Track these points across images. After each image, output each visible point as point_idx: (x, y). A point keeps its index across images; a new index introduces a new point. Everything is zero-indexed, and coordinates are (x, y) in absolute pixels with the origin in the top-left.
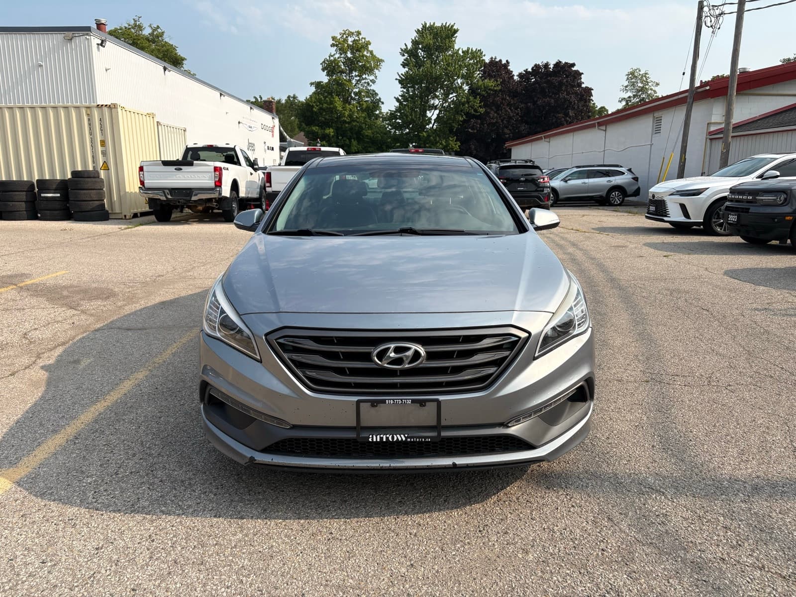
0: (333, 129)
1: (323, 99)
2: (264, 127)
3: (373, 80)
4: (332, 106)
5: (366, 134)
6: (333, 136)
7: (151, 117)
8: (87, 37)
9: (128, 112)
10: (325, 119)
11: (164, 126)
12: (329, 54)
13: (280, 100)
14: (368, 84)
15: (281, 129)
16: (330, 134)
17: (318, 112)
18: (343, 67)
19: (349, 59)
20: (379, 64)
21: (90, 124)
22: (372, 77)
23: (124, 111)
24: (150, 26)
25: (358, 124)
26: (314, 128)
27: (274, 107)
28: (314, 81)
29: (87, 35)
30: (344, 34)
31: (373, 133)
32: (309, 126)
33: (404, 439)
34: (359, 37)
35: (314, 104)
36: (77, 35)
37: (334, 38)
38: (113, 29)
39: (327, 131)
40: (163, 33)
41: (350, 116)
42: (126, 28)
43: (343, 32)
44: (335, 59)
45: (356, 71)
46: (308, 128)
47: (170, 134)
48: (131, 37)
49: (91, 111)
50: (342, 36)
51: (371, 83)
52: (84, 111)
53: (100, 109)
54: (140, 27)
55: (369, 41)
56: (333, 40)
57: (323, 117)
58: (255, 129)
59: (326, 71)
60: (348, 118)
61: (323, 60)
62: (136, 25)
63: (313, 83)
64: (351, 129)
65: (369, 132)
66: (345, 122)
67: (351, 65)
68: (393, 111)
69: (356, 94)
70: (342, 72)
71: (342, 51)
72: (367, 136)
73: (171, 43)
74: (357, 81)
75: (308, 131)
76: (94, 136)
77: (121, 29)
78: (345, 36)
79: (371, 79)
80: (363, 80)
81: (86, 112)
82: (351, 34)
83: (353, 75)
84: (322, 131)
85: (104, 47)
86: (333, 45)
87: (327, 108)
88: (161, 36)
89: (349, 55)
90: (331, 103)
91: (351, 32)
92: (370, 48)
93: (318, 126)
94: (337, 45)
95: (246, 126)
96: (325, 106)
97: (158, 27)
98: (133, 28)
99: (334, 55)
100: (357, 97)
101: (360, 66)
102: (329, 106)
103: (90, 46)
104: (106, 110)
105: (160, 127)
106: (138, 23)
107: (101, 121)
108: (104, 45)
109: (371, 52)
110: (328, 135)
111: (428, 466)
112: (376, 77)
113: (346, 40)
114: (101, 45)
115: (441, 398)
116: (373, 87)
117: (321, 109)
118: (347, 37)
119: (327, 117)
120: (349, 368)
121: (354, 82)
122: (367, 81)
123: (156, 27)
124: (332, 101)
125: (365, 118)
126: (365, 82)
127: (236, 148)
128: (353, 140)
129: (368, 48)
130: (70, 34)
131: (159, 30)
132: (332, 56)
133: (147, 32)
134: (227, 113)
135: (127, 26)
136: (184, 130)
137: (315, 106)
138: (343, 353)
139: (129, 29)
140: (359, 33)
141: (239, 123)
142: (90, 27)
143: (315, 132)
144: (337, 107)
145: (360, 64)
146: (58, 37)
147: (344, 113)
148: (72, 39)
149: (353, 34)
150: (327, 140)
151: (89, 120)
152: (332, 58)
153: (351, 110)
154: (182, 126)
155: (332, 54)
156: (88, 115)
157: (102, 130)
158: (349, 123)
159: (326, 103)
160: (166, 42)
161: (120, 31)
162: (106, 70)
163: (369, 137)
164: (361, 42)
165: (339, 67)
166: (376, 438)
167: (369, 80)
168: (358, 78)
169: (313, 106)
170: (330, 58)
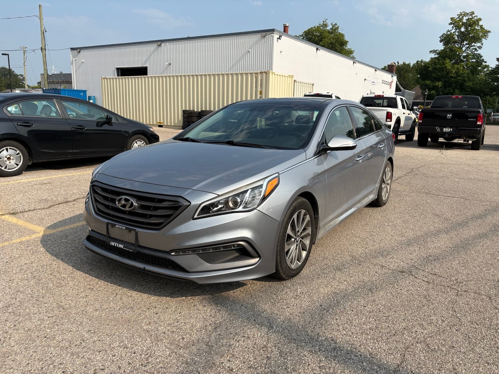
0: (442, 82)
1: (437, 62)
2: (384, 82)
3: (480, 46)
4: (443, 66)
5: (468, 85)
6: (441, 87)
7: (291, 78)
8: (272, 35)
9: (276, 75)
10: (437, 75)
11: (299, 82)
12: (447, 30)
13: (409, 64)
14: (476, 50)
15: (398, 83)
16: (438, 86)
17: (432, 71)
18: (456, 38)
19: (463, 32)
20: (486, 34)
21: (256, 83)
22: (479, 45)
23: (273, 74)
24: (332, 24)
25: (462, 78)
26: (427, 82)
27: (395, 69)
28: (433, 50)
29: (273, 33)
30: (461, 15)
31: (473, 84)
32: (424, 81)
33: (122, 247)
34: (472, 16)
35: (430, 66)
36: (267, 34)
37: (452, 19)
38: (310, 28)
39: (437, 84)
40: (338, 27)
41: (456, 73)
42: (318, 26)
43: (460, 14)
44: (451, 34)
45: (466, 41)
46: (423, 82)
47: (302, 87)
48: (320, 32)
49: (257, 76)
50: (459, 17)
51: (478, 49)
52: (254, 75)
53: (261, 74)
54: (326, 25)
55: (480, 18)
56: (451, 20)
57: (436, 74)
58: (377, 83)
59: (442, 42)
60: (455, 74)
61: (442, 34)
62: (324, 24)
63: (432, 51)
64: (456, 82)
65: (470, 84)
66: (452, 77)
67: (463, 37)
68: (493, 68)
69: (464, 57)
70: (455, 42)
71: (458, 27)
72: (468, 86)
73: (342, 33)
74: (467, 48)
75: (423, 85)
76: (257, 89)
77: (315, 27)
78: (461, 17)
79: (478, 46)
80: (472, 47)
81: (255, 76)
82: (466, 14)
83: (464, 43)
84: (433, 84)
85: (280, 39)
86: (450, 24)
87: (440, 68)
88: (337, 30)
89: (463, 29)
90: (443, 64)
91: (466, 13)
92: (481, 23)
93: (431, 81)
94: (453, 24)
95: (370, 82)
96: (438, 66)
97: (336, 24)
98: (321, 26)
99: (451, 30)
100: (465, 59)
101: (471, 37)
102: (441, 67)
103: (273, 39)
104: (264, 74)
105: (295, 83)
106: (325, 23)
107: (261, 80)
108: (280, 38)
109: (481, 26)
110: (437, 87)
111: (133, 265)
112: (482, 44)
113: (461, 20)
114: (279, 38)
115: (138, 229)
116: (480, 51)
117: (435, 68)
118: (462, 17)
119: (439, 74)
120: (111, 206)
121: (464, 49)
122: (474, 47)
123: (334, 24)
124: (444, 63)
125: (468, 74)
126: (473, 49)
127: (332, 95)
128: (456, 90)
129: (479, 23)
130: (264, 34)
131: (336, 26)
132: (449, 31)
133: (329, 28)
134: (356, 74)
135: (318, 25)
136: (312, 85)
137: (431, 67)
138: (111, 198)
139: (320, 27)
140: (473, 13)
141: (365, 80)
142: (274, 29)
143: (428, 84)
144: (447, 66)
145: (471, 35)
146: (259, 36)
147: (453, 71)
148: (265, 36)
149: (468, 14)
150: (436, 90)
151: (256, 80)
152: (449, 33)
153: (458, 69)
154: (311, 82)
155: (449, 30)
156: (256, 77)
157: (261, 86)
158: (455, 78)
159: (440, 64)
160: (339, 33)
161: (314, 29)
162: (281, 52)
163: (470, 87)
164: (473, 19)
165: (454, 38)
166: (113, 244)
167: (476, 47)
168: (467, 46)
169: (429, 67)
170: (447, 33)
